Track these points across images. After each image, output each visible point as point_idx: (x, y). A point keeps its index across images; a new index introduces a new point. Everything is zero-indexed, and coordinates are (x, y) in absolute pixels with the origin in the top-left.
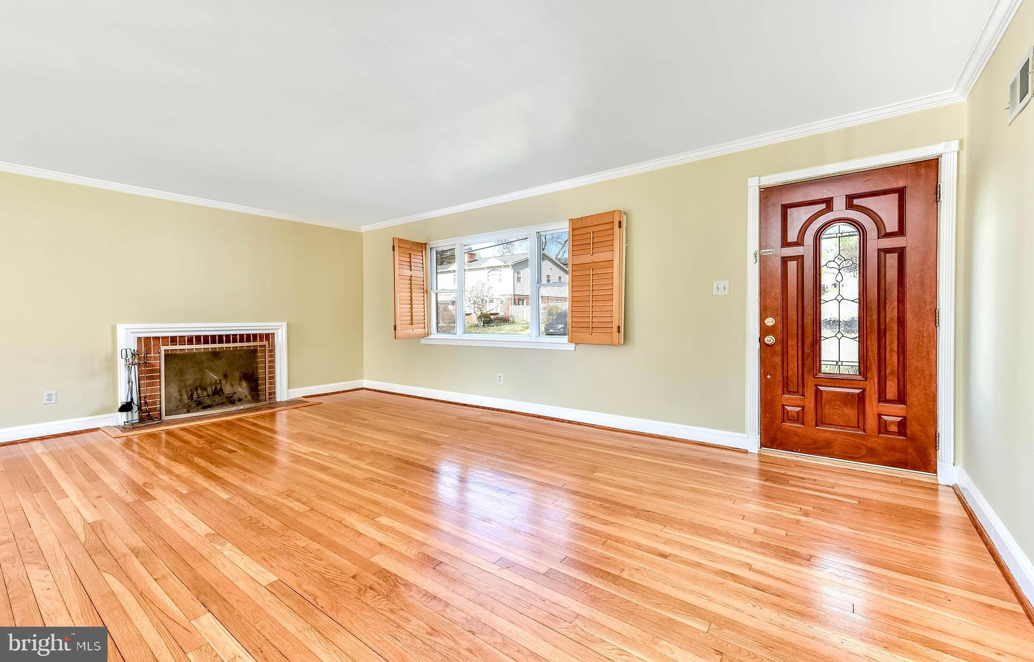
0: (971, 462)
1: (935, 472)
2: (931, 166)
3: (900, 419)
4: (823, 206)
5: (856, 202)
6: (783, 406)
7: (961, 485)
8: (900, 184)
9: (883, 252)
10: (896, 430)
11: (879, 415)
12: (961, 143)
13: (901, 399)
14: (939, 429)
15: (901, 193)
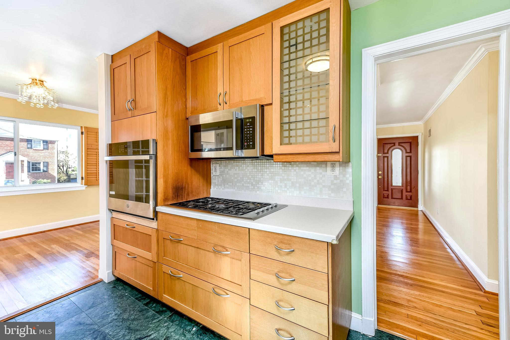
0: (425, 205)
1: (418, 208)
2: (417, 137)
3: (410, 196)
4: (393, 145)
5: (401, 144)
6: (383, 194)
7: (423, 210)
8: (410, 141)
9: (407, 156)
10: (410, 198)
11: (406, 195)
12: (422, 133)
13: (411, 192)
14: (419, 198)
15: (411, 143)
